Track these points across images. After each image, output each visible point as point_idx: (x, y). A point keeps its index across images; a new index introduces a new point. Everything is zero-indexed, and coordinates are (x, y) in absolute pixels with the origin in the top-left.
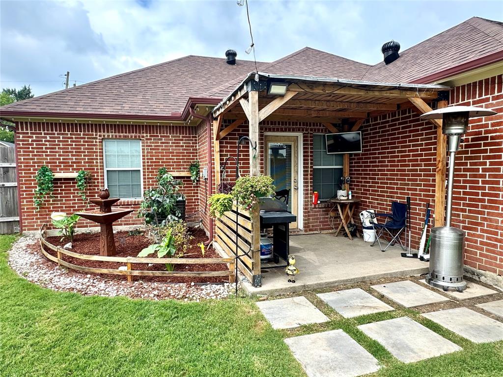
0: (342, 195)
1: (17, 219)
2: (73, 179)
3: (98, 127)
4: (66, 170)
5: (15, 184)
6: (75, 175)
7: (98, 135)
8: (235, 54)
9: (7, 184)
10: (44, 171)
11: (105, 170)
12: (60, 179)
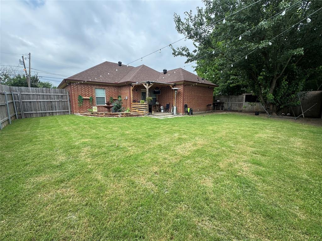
0: (157, 103)
3: (94, 85)
4: (85, 96)
6: (87, 98)
8: (121, 63)
10: (79, 96)
11: (96, 97)
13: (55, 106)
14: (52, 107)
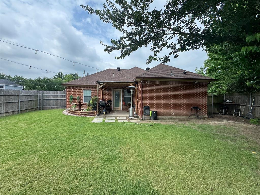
1: (66, 106)
2: (77, 98)
3: (82, 87)
4: (76, 96)
5: (66, 99)
6: (77, 97)
7: (82, 89)
8: (120, 68)
9: (65, 99)
10: (71, 96)
11: (84, 96)
12: (74, 98)
13: (60, 103)
14: (58, 103)
